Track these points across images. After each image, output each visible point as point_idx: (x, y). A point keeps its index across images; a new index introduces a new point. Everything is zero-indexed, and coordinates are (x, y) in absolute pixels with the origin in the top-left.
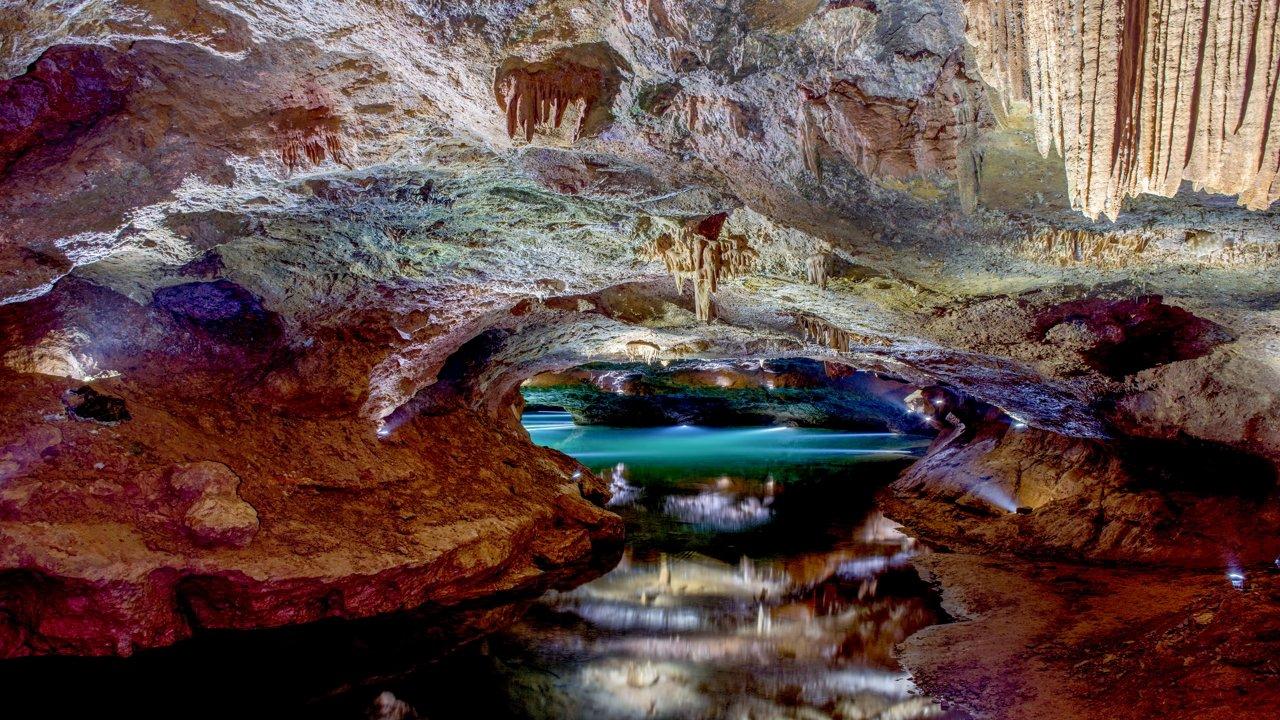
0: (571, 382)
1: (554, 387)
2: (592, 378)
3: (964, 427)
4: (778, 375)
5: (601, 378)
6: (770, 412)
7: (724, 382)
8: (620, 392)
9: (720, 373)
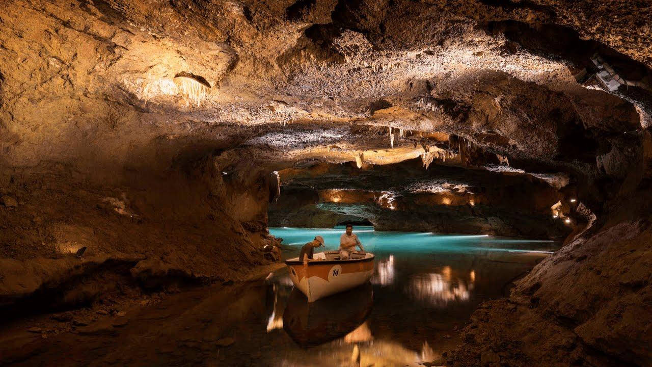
0: (363, 201)
1: (354, 203)
2: (375, 198)
3: (595, 218)
4: (477, 196)
5: (381, 198)
6: (478, 224)
7: (447, 201)
8: (392, 208)
9: (445, 195)
